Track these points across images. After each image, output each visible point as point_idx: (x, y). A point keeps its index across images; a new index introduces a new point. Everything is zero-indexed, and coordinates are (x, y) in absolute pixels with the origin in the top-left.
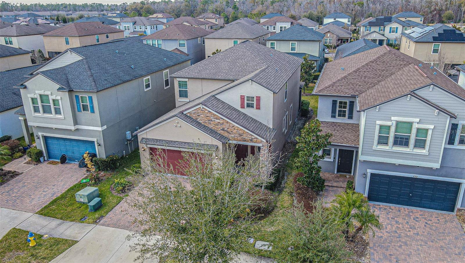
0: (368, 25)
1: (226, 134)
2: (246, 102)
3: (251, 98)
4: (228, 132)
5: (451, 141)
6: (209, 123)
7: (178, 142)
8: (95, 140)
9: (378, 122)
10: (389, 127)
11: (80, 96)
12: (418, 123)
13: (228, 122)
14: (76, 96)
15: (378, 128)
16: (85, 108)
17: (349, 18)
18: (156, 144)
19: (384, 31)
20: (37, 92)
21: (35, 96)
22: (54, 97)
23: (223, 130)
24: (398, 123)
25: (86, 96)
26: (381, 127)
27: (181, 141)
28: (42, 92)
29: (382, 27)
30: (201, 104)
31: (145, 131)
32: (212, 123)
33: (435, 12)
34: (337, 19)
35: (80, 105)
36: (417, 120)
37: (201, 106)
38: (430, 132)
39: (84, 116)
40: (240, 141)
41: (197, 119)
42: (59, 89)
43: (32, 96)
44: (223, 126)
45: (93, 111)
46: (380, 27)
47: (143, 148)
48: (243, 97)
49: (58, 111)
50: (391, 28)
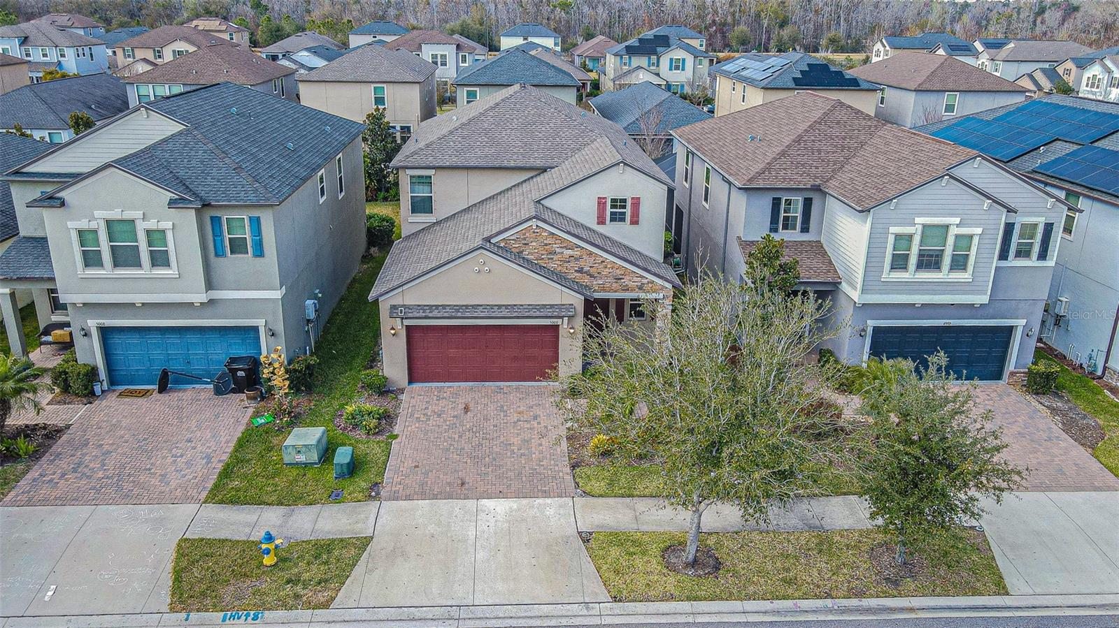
0: (624, 52)
1: (586, 280)
2: (609, 210)
3: (618, 203)
4: (592, 276)
5: (1003, 256)
6: (549, 259)
7: (481, 306)
8: (260, 323)
9: (893, 230)
10: (911, 237)
11: (225, 217)
12: (958, 226)
13: (591, 254)
14: (212, 218)
15: (891, 239)
16: (237, 246)
17: (557, 35)
18: (430, 315)
19: (658, 66)
20: (97, 214)
21: (93, 225)
22: (152, 224)
23: (580, 271)
24: (924, 226)
25: (245, 216)
26: (898, 237)
27: (488, 303)
28: (115, 214)
29: (654, 58)
30: (534, 218)
31: (400, 290)
32: (555, 257)
33: (714, 28)
34: (530, 39)
35: (222, 241)
36: (957, 220)
37: (534, 223)
38: (976, 240)
39: (231, 265)
40: (616, 291)
41: (522, 252)
42: (172, 203)
43: (84, 224)
44: (582, 263)
45: (259, 252)
46: (649, 58)
47: (393, 329)
48: (604, 201)
49: (159, 259)
50: (671, 60)
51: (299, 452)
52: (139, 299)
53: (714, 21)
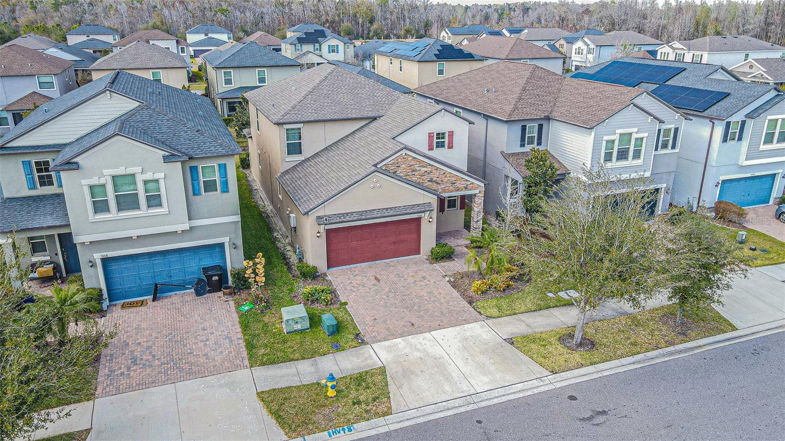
0: (297, 42)
1: (434, 186)
2: (435, 140)
3: (440, 135)
4: (438, 183)
5: (656, 149)
6: (412, 175)
7: (375, 210)
8: (226, 240)
9: (606, 138)
10: (613, 141)
11: (201, 166)
12: (636, 133)
13: (437, 169)
14: (191, 168)
15: (604, 143)
16: (210, 186)
17: (230, 32)
18: (345, 220)
19: (320, 50)
20: (105, 172)
21: (102, 181)
22: (149, 176)
23: (431, 181)
24: (621, 134)
25: (215, 164)
26: (607, 142)
27: (379, 208)
28: (121, 171)
29: (317, 45)
30: (404, 148)
31: (323, 205)
32: (416, 173)
33: (328, 24)
34: (210, 35)
35: (198, 183)
36: (636, 130)
37: (404, 152)
38: (645, 140)
39: (206, 199)
40: (452, 192)
41: (396, 172)
42: (166, 159)
43: (95, 181)
44: (432, 175)
45: (226, 189)
46: (314, 46)
47: (319, 232)
48: (432, 135)
49: (154, 201)
50: (329, 46)
51: (297, 322)
52: (134, 233)
53: (327, 20)
